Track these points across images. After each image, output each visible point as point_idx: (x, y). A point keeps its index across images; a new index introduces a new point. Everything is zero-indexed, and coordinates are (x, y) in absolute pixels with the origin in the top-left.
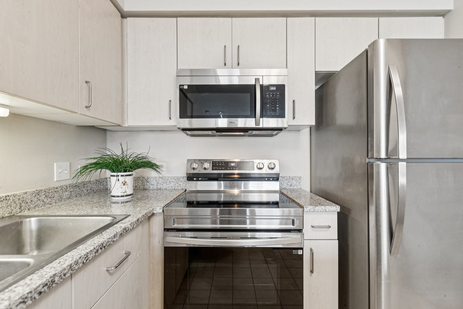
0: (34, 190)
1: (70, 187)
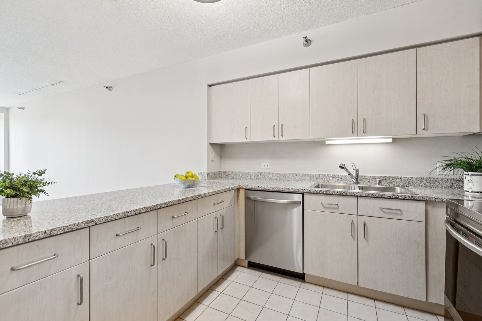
0: (418, 177)
1: (451, 180)
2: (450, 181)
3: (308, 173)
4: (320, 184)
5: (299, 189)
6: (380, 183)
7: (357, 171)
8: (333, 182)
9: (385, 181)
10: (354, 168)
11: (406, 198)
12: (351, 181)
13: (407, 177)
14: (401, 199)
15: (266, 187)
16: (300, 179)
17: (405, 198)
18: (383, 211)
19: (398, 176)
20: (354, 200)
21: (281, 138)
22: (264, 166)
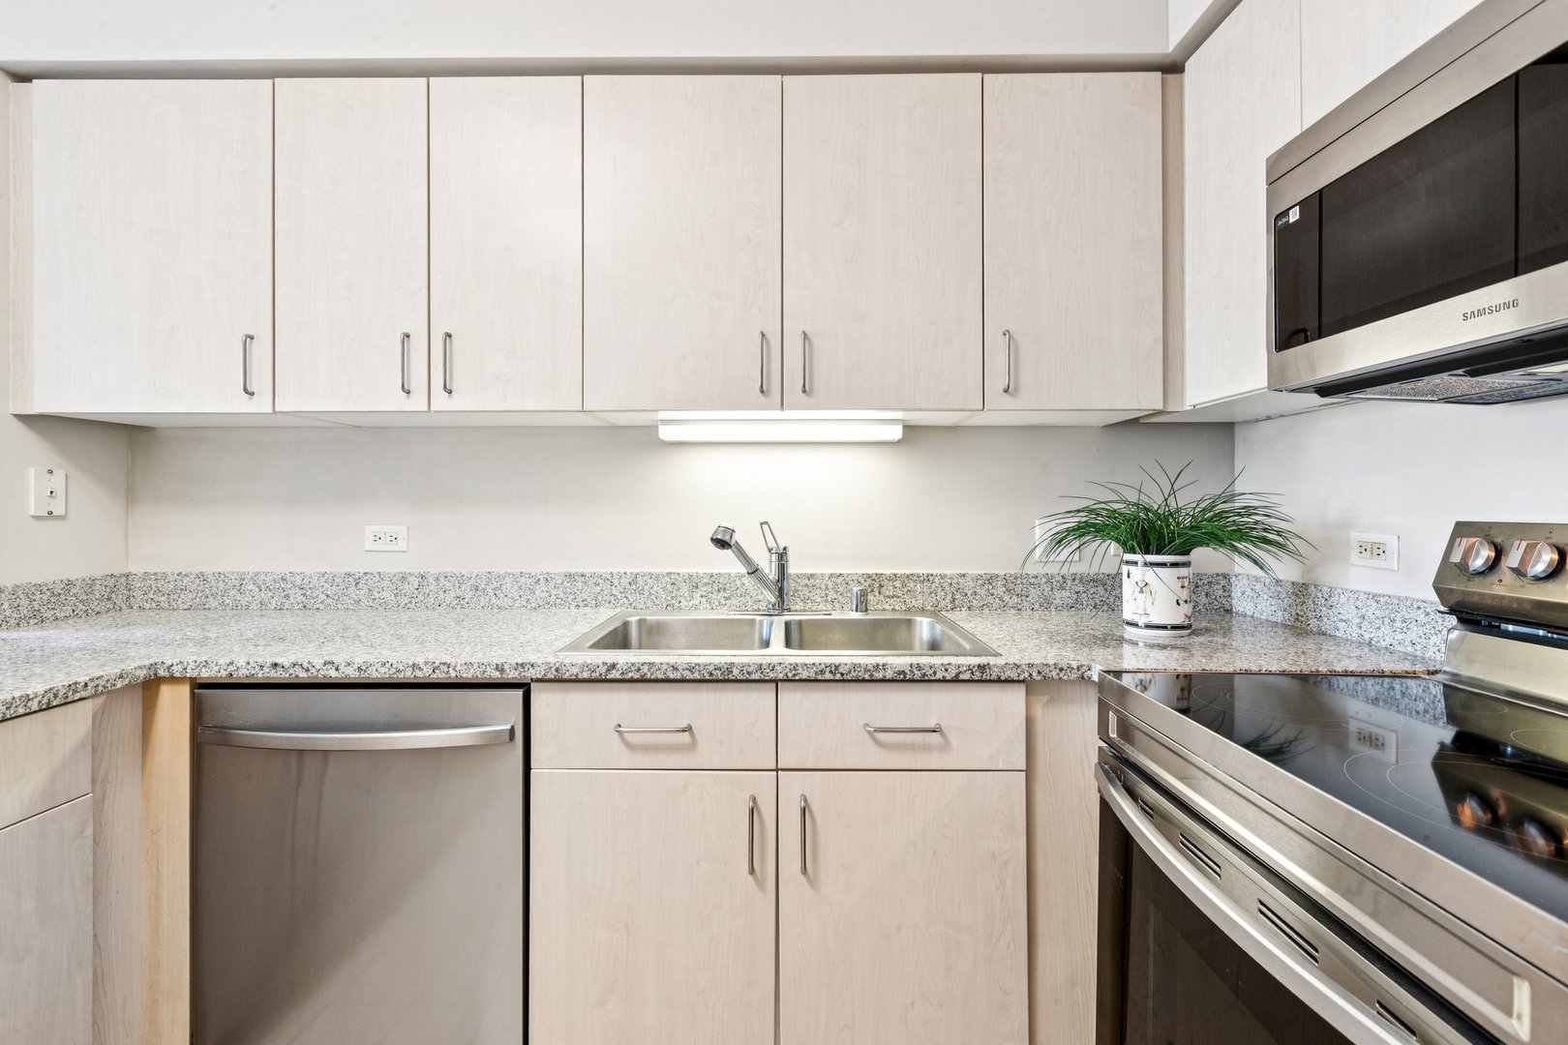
0: (982, 572)
2: (1070, 583)
3: (586, 571)
4: (634, 619)
5: (506, 667)
6: (862, 603)
7: (782, 556)
8: (690, 604)
9: (880, 593)
10: (772, 544)
11: (962, 677)
12: (760, 597)
13: (948, 572)
14: (944, 681)
15: (318, 662)
16: (553, 597)
17: (957, 675)
18: (876, 740)
19: (921, 572)
20: (764, 697)
21: (441, 402)
22: (377, 539)
